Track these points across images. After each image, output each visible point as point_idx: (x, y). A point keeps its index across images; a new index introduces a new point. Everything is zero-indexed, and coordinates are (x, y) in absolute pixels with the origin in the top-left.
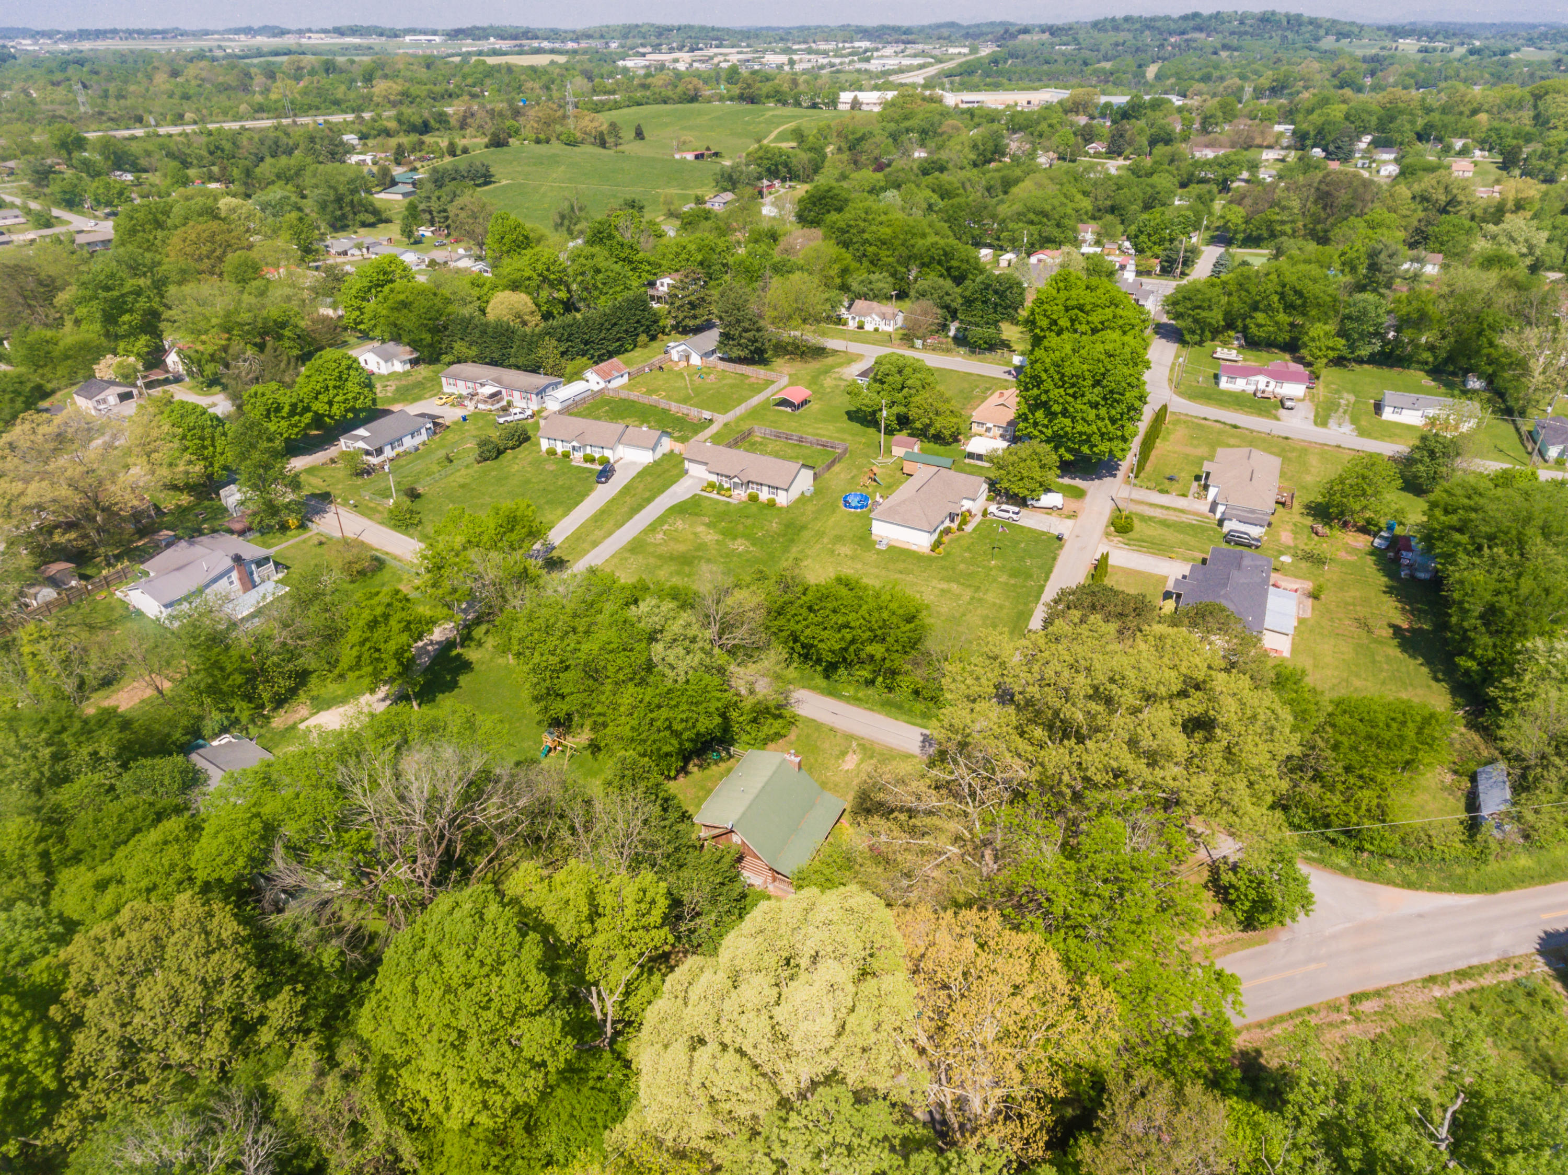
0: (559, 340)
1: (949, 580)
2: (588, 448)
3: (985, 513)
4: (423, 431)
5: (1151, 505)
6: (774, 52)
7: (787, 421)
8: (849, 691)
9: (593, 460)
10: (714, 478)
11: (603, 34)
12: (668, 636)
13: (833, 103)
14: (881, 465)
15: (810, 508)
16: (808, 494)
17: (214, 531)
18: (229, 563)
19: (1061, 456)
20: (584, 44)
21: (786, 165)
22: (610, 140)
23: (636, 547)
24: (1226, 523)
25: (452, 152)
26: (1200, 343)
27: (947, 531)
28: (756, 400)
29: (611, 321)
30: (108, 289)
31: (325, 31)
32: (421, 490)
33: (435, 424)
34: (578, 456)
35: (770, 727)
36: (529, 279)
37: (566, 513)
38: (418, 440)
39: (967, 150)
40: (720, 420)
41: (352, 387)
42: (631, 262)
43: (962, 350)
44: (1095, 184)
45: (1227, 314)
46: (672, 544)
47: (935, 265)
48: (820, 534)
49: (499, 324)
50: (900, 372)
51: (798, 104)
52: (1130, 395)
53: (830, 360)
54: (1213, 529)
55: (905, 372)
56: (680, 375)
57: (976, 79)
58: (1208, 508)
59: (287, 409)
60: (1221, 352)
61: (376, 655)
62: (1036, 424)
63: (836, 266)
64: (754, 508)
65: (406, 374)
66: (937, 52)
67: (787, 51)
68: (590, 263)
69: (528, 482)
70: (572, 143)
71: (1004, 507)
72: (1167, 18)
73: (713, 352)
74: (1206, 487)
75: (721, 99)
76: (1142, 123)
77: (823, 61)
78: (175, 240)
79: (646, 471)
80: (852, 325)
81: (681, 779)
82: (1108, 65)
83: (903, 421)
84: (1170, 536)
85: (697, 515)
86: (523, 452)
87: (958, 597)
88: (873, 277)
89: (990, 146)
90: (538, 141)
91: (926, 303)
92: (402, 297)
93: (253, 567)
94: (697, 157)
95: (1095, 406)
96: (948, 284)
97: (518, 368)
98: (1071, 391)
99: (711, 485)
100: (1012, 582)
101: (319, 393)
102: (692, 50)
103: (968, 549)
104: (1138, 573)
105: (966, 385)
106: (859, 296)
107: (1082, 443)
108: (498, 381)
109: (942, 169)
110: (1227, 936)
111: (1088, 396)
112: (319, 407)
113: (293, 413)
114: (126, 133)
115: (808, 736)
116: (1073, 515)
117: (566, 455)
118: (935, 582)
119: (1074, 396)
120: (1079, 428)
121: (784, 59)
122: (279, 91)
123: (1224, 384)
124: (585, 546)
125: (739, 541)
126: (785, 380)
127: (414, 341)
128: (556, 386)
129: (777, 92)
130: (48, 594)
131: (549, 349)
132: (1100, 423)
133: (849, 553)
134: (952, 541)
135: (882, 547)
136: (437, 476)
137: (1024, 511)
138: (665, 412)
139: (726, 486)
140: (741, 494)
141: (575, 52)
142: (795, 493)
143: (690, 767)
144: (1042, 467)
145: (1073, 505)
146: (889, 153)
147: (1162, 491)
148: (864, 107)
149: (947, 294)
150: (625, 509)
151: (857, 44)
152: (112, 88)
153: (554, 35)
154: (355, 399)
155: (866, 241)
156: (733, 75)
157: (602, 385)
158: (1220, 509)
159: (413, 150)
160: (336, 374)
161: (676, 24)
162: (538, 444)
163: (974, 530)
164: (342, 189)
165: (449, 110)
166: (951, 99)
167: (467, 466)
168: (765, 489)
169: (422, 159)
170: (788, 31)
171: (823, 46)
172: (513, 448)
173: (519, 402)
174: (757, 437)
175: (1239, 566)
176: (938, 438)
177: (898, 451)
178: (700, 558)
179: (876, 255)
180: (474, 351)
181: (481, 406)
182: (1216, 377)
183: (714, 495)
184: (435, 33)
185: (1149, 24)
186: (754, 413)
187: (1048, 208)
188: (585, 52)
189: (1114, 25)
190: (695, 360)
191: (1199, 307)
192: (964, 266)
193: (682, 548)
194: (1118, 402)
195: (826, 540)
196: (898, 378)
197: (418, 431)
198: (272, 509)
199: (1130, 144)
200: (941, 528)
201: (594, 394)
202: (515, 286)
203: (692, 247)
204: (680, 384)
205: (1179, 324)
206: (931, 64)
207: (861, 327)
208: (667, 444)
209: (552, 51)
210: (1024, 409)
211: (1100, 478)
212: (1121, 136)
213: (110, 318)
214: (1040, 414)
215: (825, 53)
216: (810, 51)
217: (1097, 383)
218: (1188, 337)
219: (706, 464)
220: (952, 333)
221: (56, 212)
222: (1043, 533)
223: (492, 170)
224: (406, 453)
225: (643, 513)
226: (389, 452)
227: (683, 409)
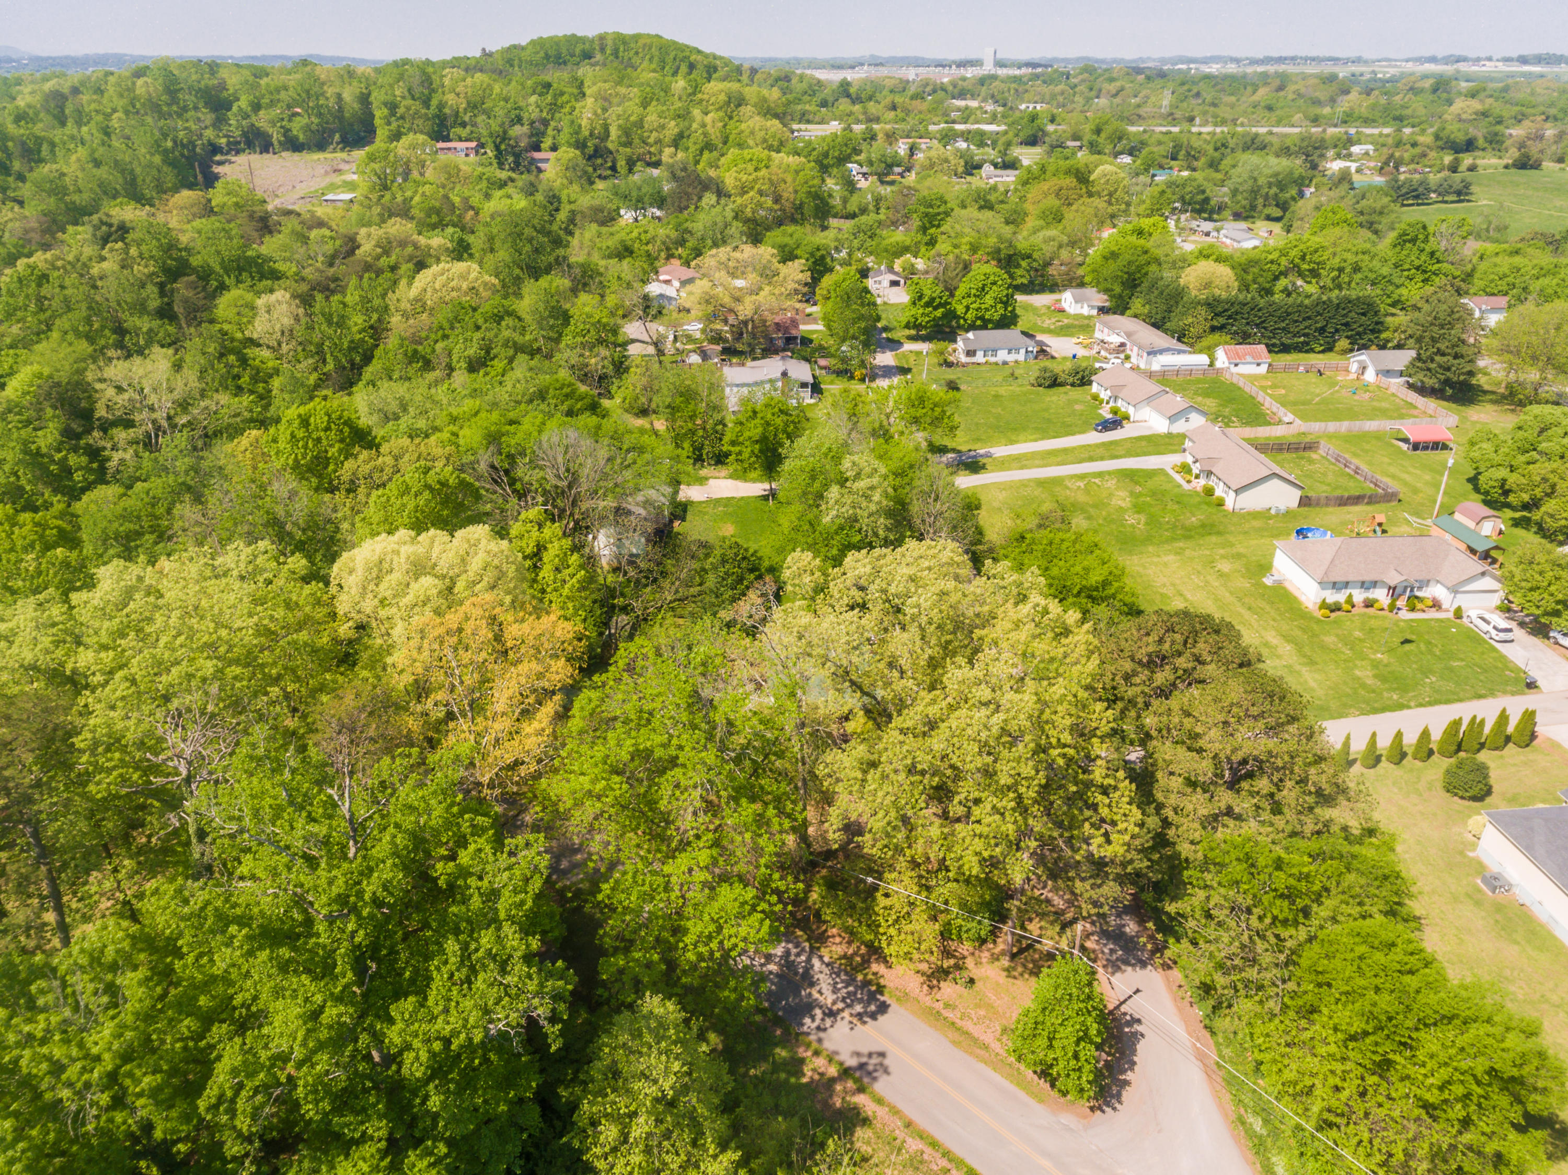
1: (1293, 640)
2: (1120, 401)
3: (1459, 613)
4: (1023, 351)
9: (1116, 413)
10: (1190, 460)
15: (1254, 522)
16: (1270, 512)
23: (1048, 482)
25: (1454, 167)
27: (1371, 604)
32: (963, 387)
33: (1041, 351)
34: (1112, 405)
37: (1035, 440)
38: (1011, 358)
40: (1296, 426)
46: (1080, 494)
48: (1225, 545)
56: (1336, 383)
64: (1196, 499)
65: (1088, 317)
69: (1046, 410)
73: (1401, 373)
79: (1149, 438)
85: (1137, 483)
86: (1073, 390)
87: (1274, 657)
93: (796, 386)
97: (1167, 332)
99: (1183, 467)
100: (1370, 682)
103: (1369, 630)
108: (1129, 335)
113: (930, 304)
117: (1101, 402)
124: (1014, 467)
125: (1139, 516)
128: (1178, 352)
131: (1197, 320)
133: (1224, 571)
134: (1361, 615)
135: (1269, 582)
136: (990, 383)
137: (1527, 639)
139: (1194, 471)
140: (1200, 483)
142: (1244, 501)
150: (1087, 456)
157: (1226, 365)
162: (1091, 389)
163: (1414, 620)
167: (1019, 385)
168: (1221, 485)
172: (1073, 385)
173: (1134, 358)
174: (1318, 454)
178: (1085, 512)
181: (1103, 353)
183: (1175, 475)
190: (1370, 376)
193: (1082, 500)
197: (1017, 351)
200: (1358, 593)
201: (1208, 371)
204: (1320, 390)
219: (1194, 444)
222: (1515, 669)
224: (996, 363)
225: (1096, 464)
226: (979, 357)
227: (1275, 407)
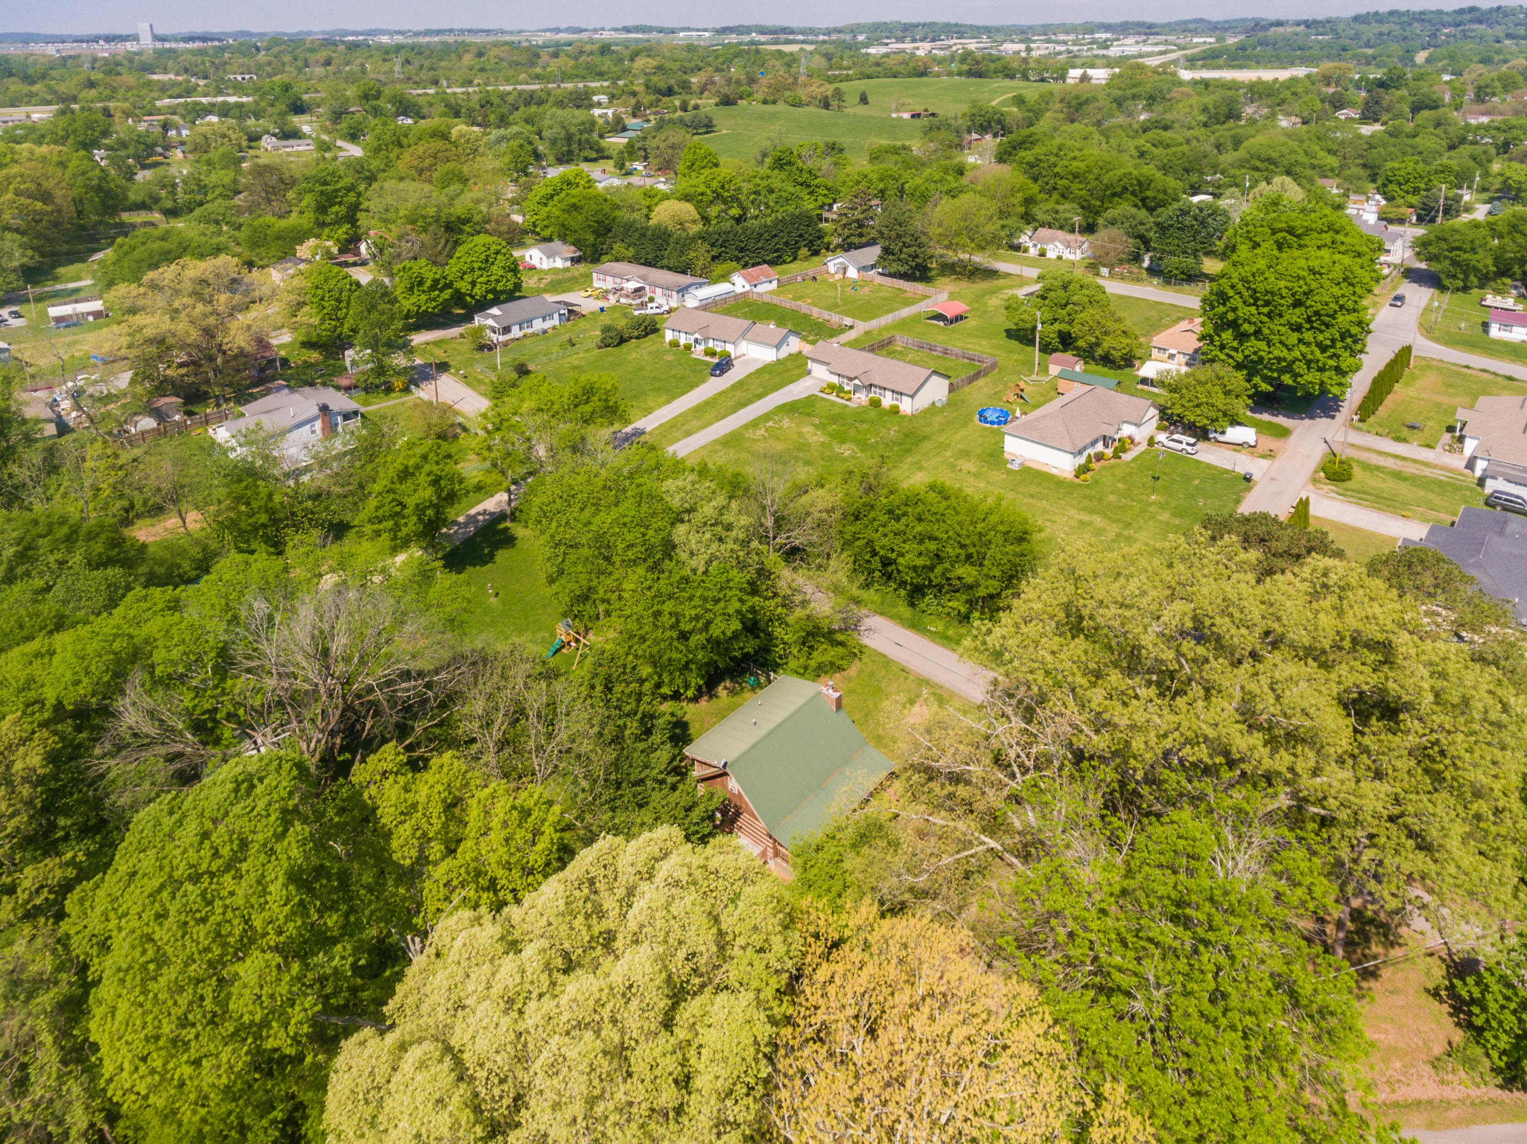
0: (713, 245)
1: (1092, 511)
2: (711, 342)
3: (1151, 442)
4: (556, 316)
5: (1380, 453)
6: (1013, 41)
7: (938, 334)
8: (937, 626)
9: (713, 354)
10: (835, 380)
11: (854, 30)
12: (697, 517)
13: (1063, 77)
14: (1030, 383)
15: (938, 419)
16: (939, 405)
17: (324, 384)
18: (315, 411)
19: (1255, 386)
20: (834, 37)
21: (999, 122)
22: (834, 103)
23: (731, 441)
24: (1489, 482)
25: (684, 108)
26: (1465, 289)
27: (1099, 457)
28: (905, 312)
29: (771, 233)
30: (325, 183)
31: (616, 30)
32: (531, 367)
33: (570, 311)
34: (700, 348)
35: (824, 654)
36: (702, 194)
37: (668, 402)
38: (548, 324)
39: (1196, 112)
40: (862, 327)
41: (497, 270)
42: (808, 186)
43: (1155, 281)
44: (1342, 143)
45: (1497, 260)
46: (771, 442)
47: (1128, 195)
48: (943, 447)
49: (658, 227)
50: (1065, 288)
51: (1025, 77)
52: (1343, 320)
53: (1000, 282)
54: (1471, 490)
55: (1071, 287)
56: (833, 286)
57: (1221, 61)
58: (1464, 463)
59: (429, 283)
60: (1491, 299)
61: (398, 509)
62: (1222, 347)
63: (1019, 195)
64: (873, 414)
65: (566, 270)
66: (1181, 42)
67: (1027, 41)
68: (765, 183)
69: (641, 369)
70: (797, 104)
71: (1176, 436)
72: (1440, 12)
73: (873, 267)
74: (1461, 439)
75: (950, 74)
76: (1404, 92)
77: (1059, 48)
78: (406, 156)
79: (767, 369)
80: (1033, 252)
81: (704, 703)
82: (1370, 51)
83: (1066, 341)
84: (1403, 489)
85: (808, 415)
86: (648, 343)
87: (1099, 532)
88: (1061, 208)
89: (1223, 110)
90: (765, 102)
91: (1114, 231)
92: (574, 200)
93: (339, 419)
94: (913, 116)
95: (1297, 328)
96: (1143, 214)
97: (670, 269)
98: (1266, 310)
99: (832, 387)
100: (1177, 521)
101: (464, 273)
102: (933, 40)
103: (1123, 479)
104: (1356, 530)
105: (1154, 313)
106: (1043, 225)
107: (1282, 371)
108: (643, 278)
109: (1166, 128)
110: (1474, 1092)
111: (1287, 317)
112: (463, 286)
113: (433, 287)
114: (420, 92)
115: (872, 674)
116: (1270, 455)
117: (688, 348)
118: (1073, 512)
119: (1268, 315)
120: (1277, 353)
121: (1022, 47)
122: (554, 66)
123: (1495, 332)
124: (677, 434)
125: (847, 445)
126: (944, 296)
127: (578, 241)
128: (701, 285)
129: (1005, 68)
130: (148, 423)
131: (700, 253)
132: (1303, 348)
133: (973, 469)
134: (1104, 468)
135: (1015, 467)
136: (554, 357)
137: (1201, 445)
138: (806, 317)
139: (847, 388)
140: (862, 398)
141: (824, 42)
142: (923, 400)
143: (721, 690)
144: (1227, 393)
145: (1268, 443)
146: (1112, 116)
147: (1398, 439)
148: (1094, 82)
149: (1142, 224)
150: (732, 403)
151: (1097, 36)
152: (427, 64)
153: (811, 31)
154: (498, 281)
155: (1056, 175)
156: (967, 56)
157: (748, 288)
158: (1481, 465)
159: (651, 105)
160: (483, 257)
161: (922, 21)
162: (664, 337)
163: (1135, 459)
164: (573, 130)
165: (693, 80)
166: (1186, 75)
167: (587, 351)
168: (889, 394)
169: (655, 114)
170: (1030, 28)
171: (1062, 37)
172: (638, 338)
173: (660, 299)
174: (898, 346)
175: (1501, 533)
176: (1107, 360)
177: (1054, 370)
178: (797, 459)
179: (1068, 188)
180: (631, 252)
181: (623, 300)
182: (1485, 326)
183: (833, 398)
184: (705, 30)
185: (1421, 17)
186: (904, 325)
187: (1275, 155)
188: (833, 42)
189: (1379, 18)
190: (852, 273)
191: (1459, 249)
192: (1161, 196)
193: (780, 447)
194: (1328, 326)
195: (948, 454)
196: (1061, 292)
197: (551, 316)
198: (381, 370)
199: (1388, 111)
200: (1091, 451)
201: (737, 297)
202: (687, 198)
203: (875, 176)
204: (831, 293)
205: (1435, 267)
206: (1173, 51)
207: (1043, 254)
208: (795, 345)
209: (803, 42)
210: (1209, 328)
211: (1312, 418)
212: (1377, 102)
213: (322, 209)
214: (1227, 335)
215: (1065, 43)
216: (1048, 41)
217: (1297, 304)
218: (1446, 282)
219: (827, 364)
220: (1146, 264)
221: (339, 143)
222: (1227, 471)
223: (714, 122)
224: (534, 335)
225: (751, 407)
226: (516, 332)
227: (826, 315)
